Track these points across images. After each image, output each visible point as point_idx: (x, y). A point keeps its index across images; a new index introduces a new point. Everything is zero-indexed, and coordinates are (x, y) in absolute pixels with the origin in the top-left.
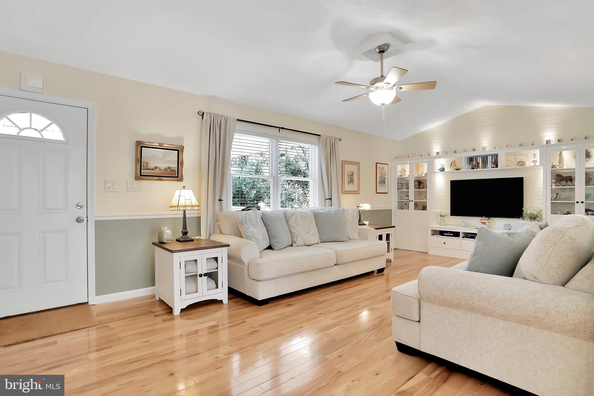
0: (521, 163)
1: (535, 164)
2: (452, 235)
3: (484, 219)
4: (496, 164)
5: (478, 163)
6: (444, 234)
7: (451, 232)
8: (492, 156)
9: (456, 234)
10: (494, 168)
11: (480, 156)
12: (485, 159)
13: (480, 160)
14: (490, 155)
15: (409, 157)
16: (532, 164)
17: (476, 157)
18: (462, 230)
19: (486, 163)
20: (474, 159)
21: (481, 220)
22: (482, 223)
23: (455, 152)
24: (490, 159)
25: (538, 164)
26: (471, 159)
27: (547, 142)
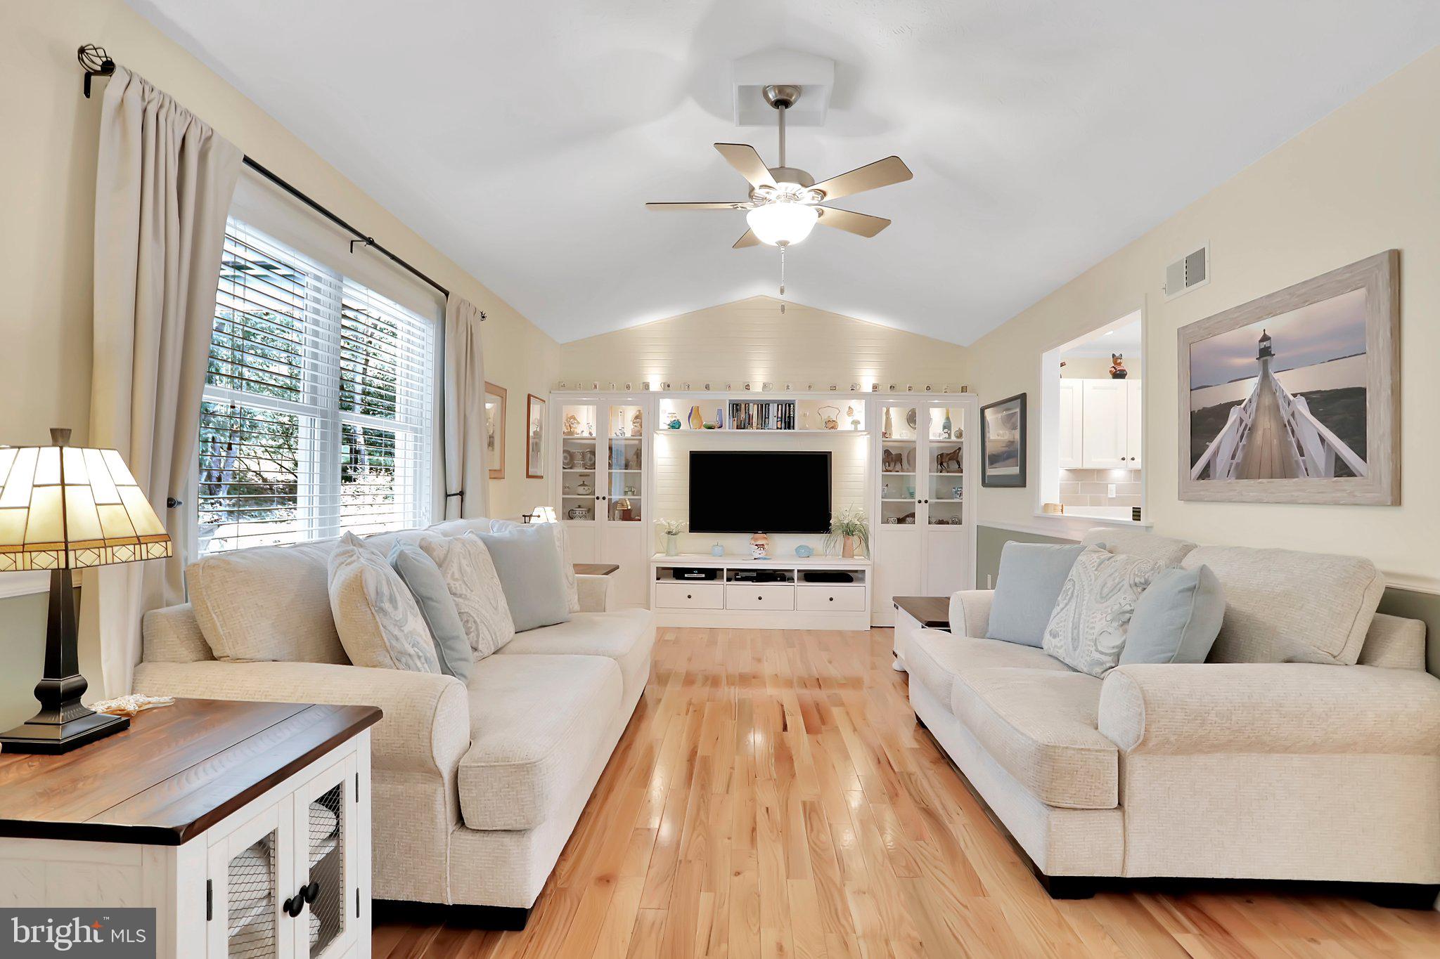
0: (831, 424)
1: (856, 428)
2: (703, 576)
3: (761, 538)
4: (788, 423)
5: (750, 417)
6: (686, 576)
7: (700, 571)
8: (779, 403)
9: (711, 574)
10: (781, 429)
11: (754, 402)
12: (764, 407)
13: (754, 410)
14: (774, 402)
15: (596, 387)
16: (851, 428)
17: (747, 404)
18: (725, 564)
19: (765, 418)
20: (743, 406)
21: (756, 540)
22: (756, 545)
23: (707, 387)
24: (773, 409)
25: (862, 427)
26: (736, 407)
27: (875, 387)
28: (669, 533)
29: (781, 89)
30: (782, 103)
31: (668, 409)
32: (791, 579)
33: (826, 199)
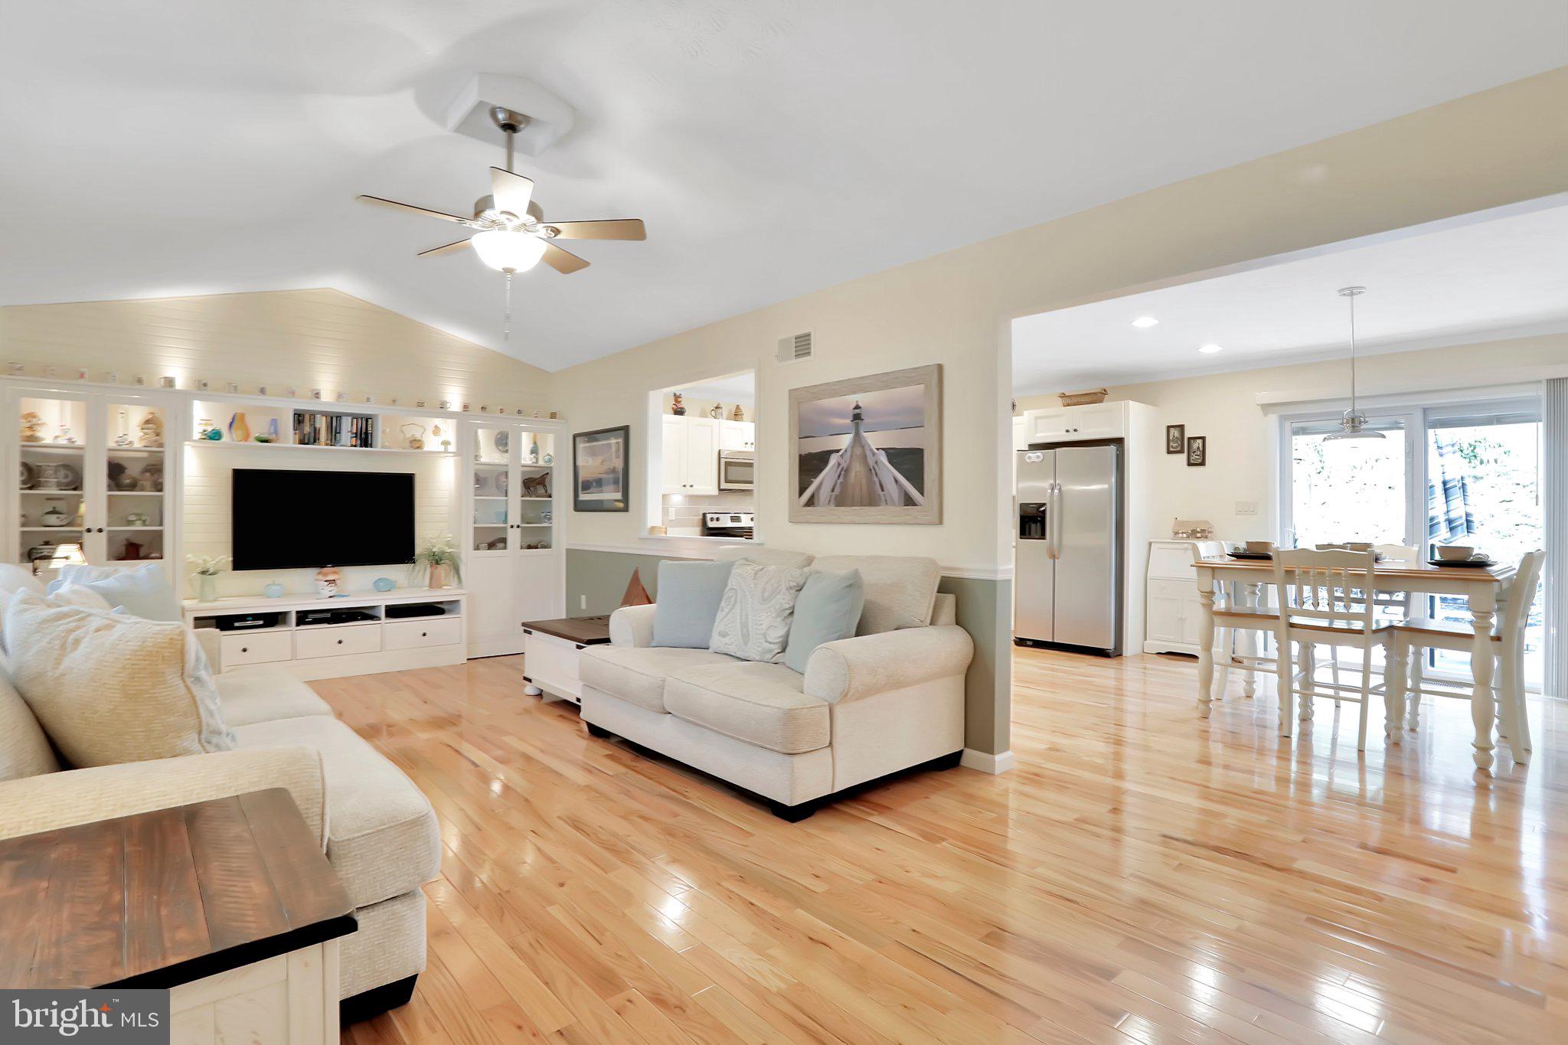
0: (416, 444)
1: (446, 449)
2: (261, 622)
3: (331, 572)
4: (364, 439)
5: (316, 431)
6: (236, 624)
7: (256, 617)
8: (355, 417)
9: (272, 620)
10: (355, 446)
11: (324, 414)
12: (334, 421)
13: (322, 423)
14: (347, 415)
15: (82, 375)
16: (442, 448)
17: (313, 415)
18: (293, 606)
19: (336, 433)
20: (307, 417)
21: (326, 574)
22: (326, 581)
23: (263, 391)
24: (347, 425)
25: (452, 448)
26: (299, 418)
27: (466, 407)
28: (203, 573)
29: (511, 114)
30: (510, 127)
31: (202, 414)
32: (377, 618)
33: (558, 237)
